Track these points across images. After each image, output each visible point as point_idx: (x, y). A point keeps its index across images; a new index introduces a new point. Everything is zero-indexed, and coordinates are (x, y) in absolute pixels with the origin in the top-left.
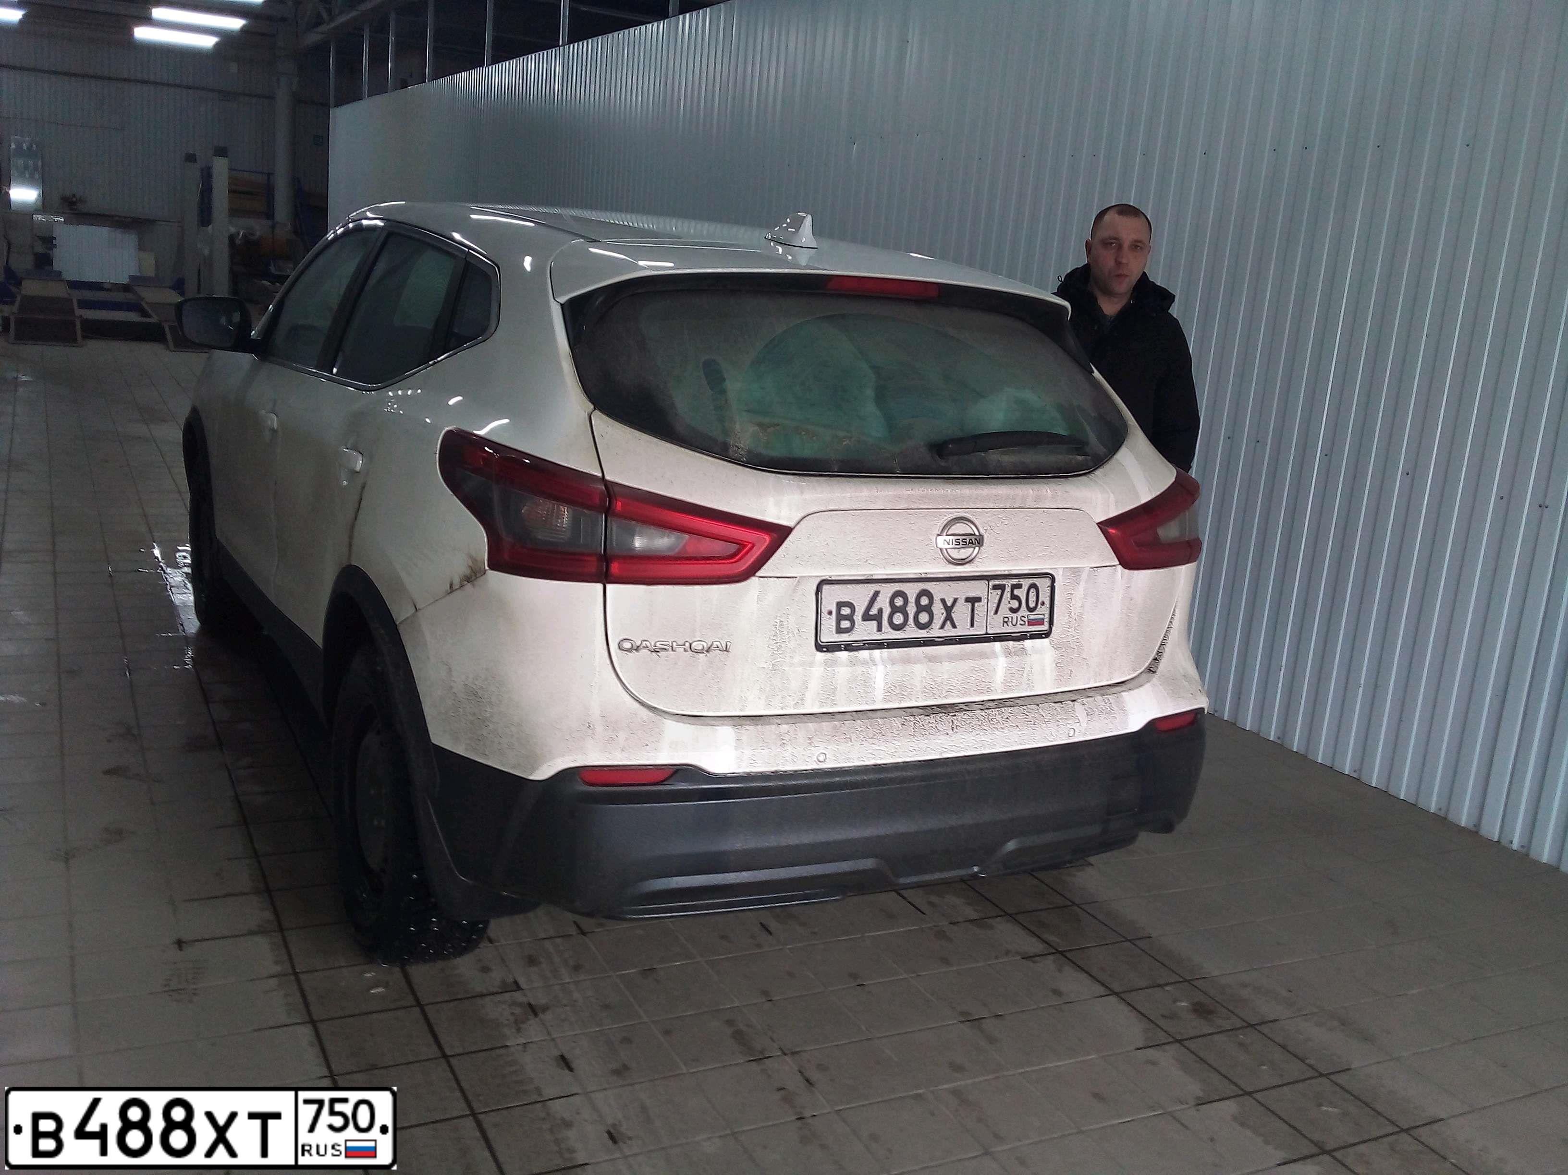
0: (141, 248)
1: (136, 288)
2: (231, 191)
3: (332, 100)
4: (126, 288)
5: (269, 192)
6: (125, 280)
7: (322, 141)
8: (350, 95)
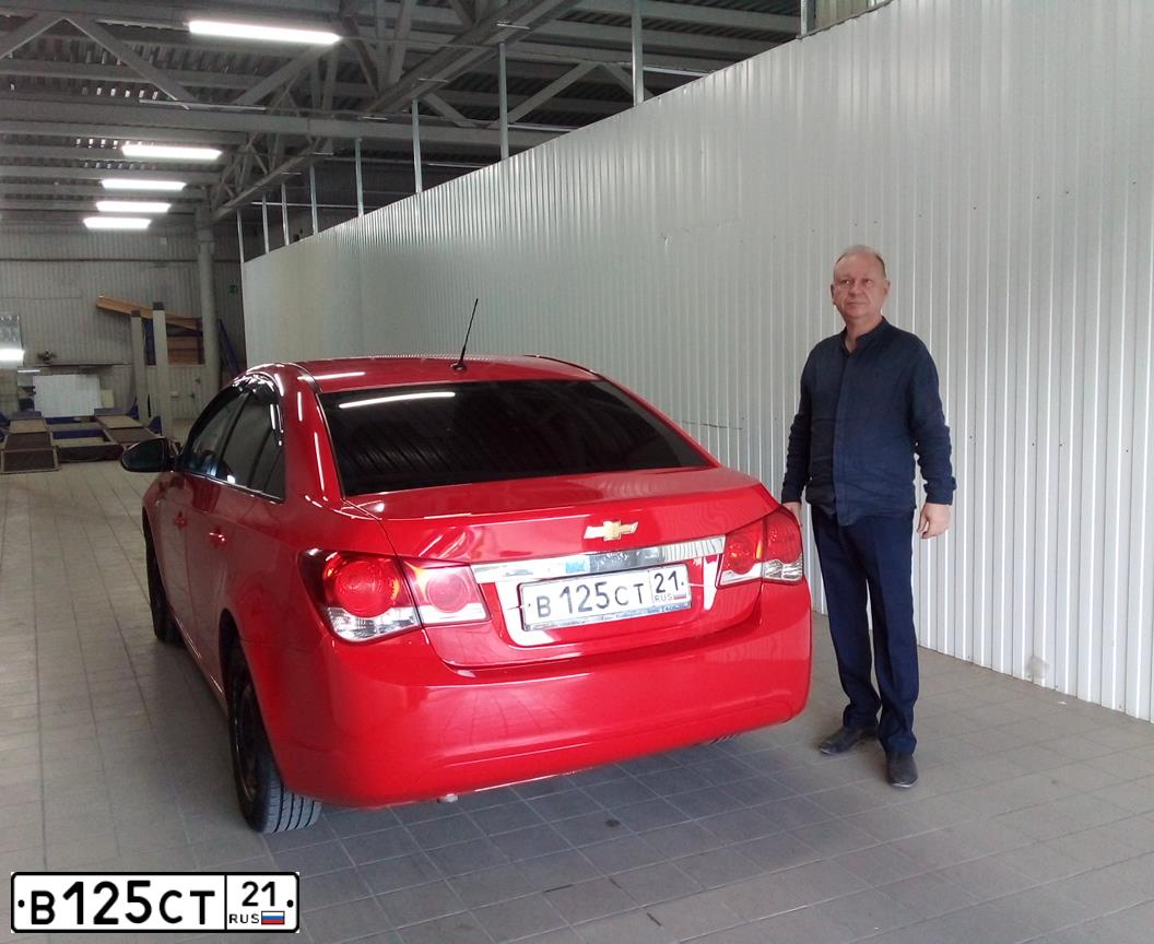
0: (103, 387)
1: (100, 418)
3: (242, 256)
4: (92, 419)
6: (91, 413)
7: (236, 289)
8: (255, 251)
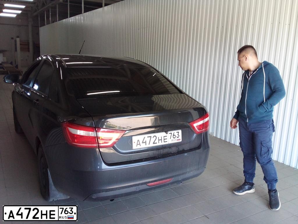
0: (4, 56)
2: (20, 44)
3: (39, 26)
5: (28, 44)
6: (1, 63)
7: (38, 34)
8: (43, 25)
